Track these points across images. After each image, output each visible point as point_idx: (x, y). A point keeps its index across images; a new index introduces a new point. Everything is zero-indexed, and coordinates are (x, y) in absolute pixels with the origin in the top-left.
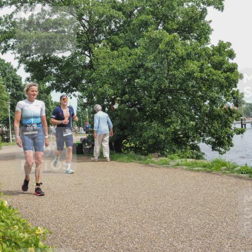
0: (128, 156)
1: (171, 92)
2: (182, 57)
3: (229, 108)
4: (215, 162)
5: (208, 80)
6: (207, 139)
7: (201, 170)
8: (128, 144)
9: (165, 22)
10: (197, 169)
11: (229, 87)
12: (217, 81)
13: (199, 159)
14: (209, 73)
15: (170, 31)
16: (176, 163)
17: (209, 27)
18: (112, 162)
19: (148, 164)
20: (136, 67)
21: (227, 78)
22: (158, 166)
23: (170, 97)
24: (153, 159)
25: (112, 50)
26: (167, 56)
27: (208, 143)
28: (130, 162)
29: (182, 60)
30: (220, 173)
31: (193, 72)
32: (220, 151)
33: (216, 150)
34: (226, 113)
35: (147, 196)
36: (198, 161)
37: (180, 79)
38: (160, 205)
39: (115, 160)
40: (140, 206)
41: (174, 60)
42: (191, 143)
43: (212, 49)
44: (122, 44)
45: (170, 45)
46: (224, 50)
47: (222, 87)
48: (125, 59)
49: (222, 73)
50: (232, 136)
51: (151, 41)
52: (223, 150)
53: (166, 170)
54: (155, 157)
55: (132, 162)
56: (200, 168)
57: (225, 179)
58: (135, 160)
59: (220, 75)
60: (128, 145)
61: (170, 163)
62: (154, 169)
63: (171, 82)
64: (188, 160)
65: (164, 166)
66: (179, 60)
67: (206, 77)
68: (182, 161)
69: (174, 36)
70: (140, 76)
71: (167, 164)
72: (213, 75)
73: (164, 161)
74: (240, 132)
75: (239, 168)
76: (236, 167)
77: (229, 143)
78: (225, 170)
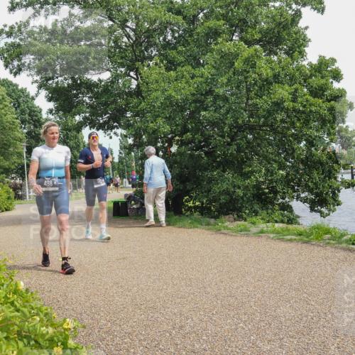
0: (191, 219)
1: (251, 129)
2: (266, 80)
3: (334, 152)
4: (314, 228)
5: (303, 112)
6: (303, 195)
7: (295, 239)
8: (192, 202)
9: (242, 31)
10: (289, 237)
11: (334, 123)
12: (316, 113)
13: (292, 223)
14: (305, 103)
15: (249, 43)
16: (259, 229)
17: (305, 36)
18: (170, 227)
19: (220, 230)
20: (202, 95)
21: (331, 109)
22: (234, 234)
23: (250, 137)
24: (227, 224)
25: (168, 69)
26: (246, 78)
27: (305, 201)
28: (194, 227)
29: (266, 85)
30: (322, 244)
31: (283, 101)
32: (321, 213)
33: (316, 211)
34: (330, 158)
35: (219, 276)
36: (290, 227)
37: (264, 111)
38: (238, 288)
39: (173, 225)
40: (209, 289)
41: (255, 84)
42: (281, 201)
43: (309, 67)
44: (182, 62)
45: (251, 62)
46: (326, 68)
47: (323, 122)
48: (187, 82)
49: (324, 102)
50: (339, 191)
51: (222, 57)
52: (325, 211)
53: (245, 239)
54: (229, 221)
55: (197, 227)
57: (329, 252)
58: (202, 225)
59: (320, 105)
60: (191, 204)
61: (251, 229)
62: (228, 238)
63: (251, 116)
64: (276, 225)
65: (243, 233)
66: (263, 84)
67: (301, 109)
68: (267, 227)
69: (256, 50)
70: (207, 107)
71: (246, 231)
72: (310, 105)
73: (242, 227)
74: (351, 185)
75: (349, 236)
76: (345, 235)
77: (335, 200)
78: (329, 240)
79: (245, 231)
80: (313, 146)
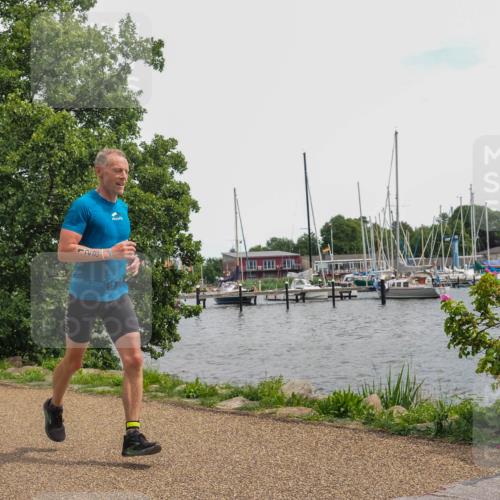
1: (56, 230)
2: (79, 161)
3: (173, 269)
7: (109, 392)
10: (100, 389)
12: (150, 212)
14: (132, 199)
21: (168, 209)
22: (19, 385)
24: (11, 370)
26: (50, 156)
29: (78, 168)
30: (146, 398)
32: (152, 352)
33: (145, 350)
34: (166, 276)
36: (105, 373)
41: (62, 165)
43: (142, 150)
45: (56, 133)
46: (163, 154)
49: (158, 198)
50: (177, 322)
51: (14, 121)
52: (157, 349)
53: (35, 393)
54: (15, 365)
56: (107, 388)
57: (154, 409)
59: (155, 203)
61: (46, 377)
62: (10, 391)
63: (56, 211)
64: (85, 371)
65: (32, 383)
66: (75, 168)
69: (64, 117)
71: (39, 380)
72: (140, 201)
73: (33, 375)
74: (194, 312)
75: (184, 386)
76: (179, 385)
77: (171, 334)
78: (157, 391)
79: (36, 380)
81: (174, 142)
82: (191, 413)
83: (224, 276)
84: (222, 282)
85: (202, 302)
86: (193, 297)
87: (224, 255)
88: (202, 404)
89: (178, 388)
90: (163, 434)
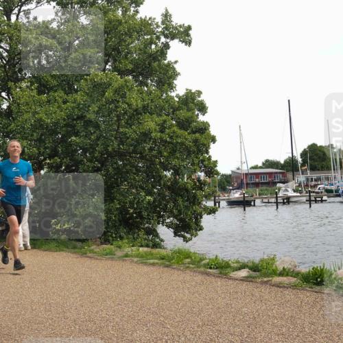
0: (57, 242)
1: (121, 155)
2: (136, 110)
3: (199, 180)
4: (175, 252)
5: (169, 143)
6: (168, 221)
7: (157, 263)
9: (115, 61)
10: (152, 261)
11: (198, 154)
12: (182, 144)
13: (157, 248)
14: (172, 134)
15: (122, 73)
16: (125, 253)
17: (174, 69)
18: (35, 250)
19: (86, 254)
20: (73, 119)
21: (196, 141)
22: (99, 258)
23: (120, 163)
24: (93, 247)
25: (40, 92)
26: (116, 107)
27: (168, 226)
28: (59, 251)
29: (136, 115)
30: (182, 268)
31: (150, 132)
32: (184, 237)
33: (179, 236)
35: (80, 300)
36: (154, 251)
37: (132, 140)
38: (97, 312)
39: (39, 248)
40: (68, 314)
41: (125, 113)
42: (147, 225)
43: (177, 99)
44: (55, 86)
45: (121, 92)
46: (193, 102)
47: (188, 152)
48: (59, 107)
49: (189, 134)
50: (201, 217)
51: (95, 86)
52: (188, 236)
53: (109, 263)
54: (96, 244)
55: (63, 250)
56: (156, 261)
57: (188, 275)
58: (68, 248)
59: (187, 137)
61: (116, 253)
62: (93, 262)
63: (122, 143)
64: (141, 249)
65: (108, 257)
66: (133, 114)
67: (168, 139)
68: (132, 251)
69: (126, 81)
70: (78, 132)
71: (112, 254)
72: (177, 137)
73: (108, 251)
74: (212, 211)
75: (208, 261)
76: (204, 259)
77: (197, 225)
78: (189, 264)
79: (110, 254)
80: (179, 175)
81: (199, 93)
82: (213, 279)
83: (233, 186)
84: (231, 190)
85: (217, 204)
86: (212, 200)
87: (232, 172)
88: (221, 273)
89: (204, 262)
90: (194, 293)
